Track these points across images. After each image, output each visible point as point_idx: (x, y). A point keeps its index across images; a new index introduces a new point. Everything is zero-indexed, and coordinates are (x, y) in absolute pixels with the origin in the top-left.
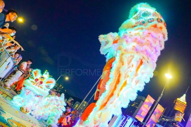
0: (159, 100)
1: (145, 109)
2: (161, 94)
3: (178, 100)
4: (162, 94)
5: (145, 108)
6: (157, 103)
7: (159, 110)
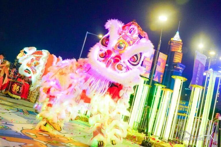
0: (159, 48)
1: (148, 63)
2: (159, 40)
3: (173, 40)
4: (161, 41)
5: (147, 61)
6: (158, 52)
7: (162, 59)
